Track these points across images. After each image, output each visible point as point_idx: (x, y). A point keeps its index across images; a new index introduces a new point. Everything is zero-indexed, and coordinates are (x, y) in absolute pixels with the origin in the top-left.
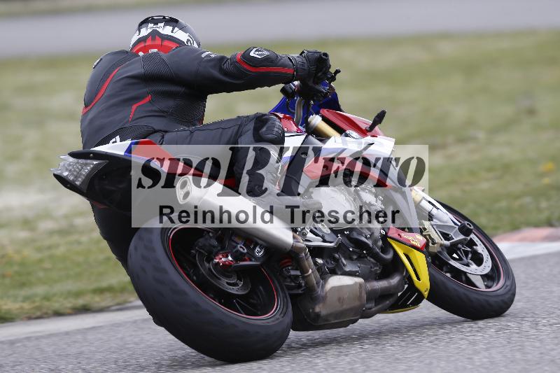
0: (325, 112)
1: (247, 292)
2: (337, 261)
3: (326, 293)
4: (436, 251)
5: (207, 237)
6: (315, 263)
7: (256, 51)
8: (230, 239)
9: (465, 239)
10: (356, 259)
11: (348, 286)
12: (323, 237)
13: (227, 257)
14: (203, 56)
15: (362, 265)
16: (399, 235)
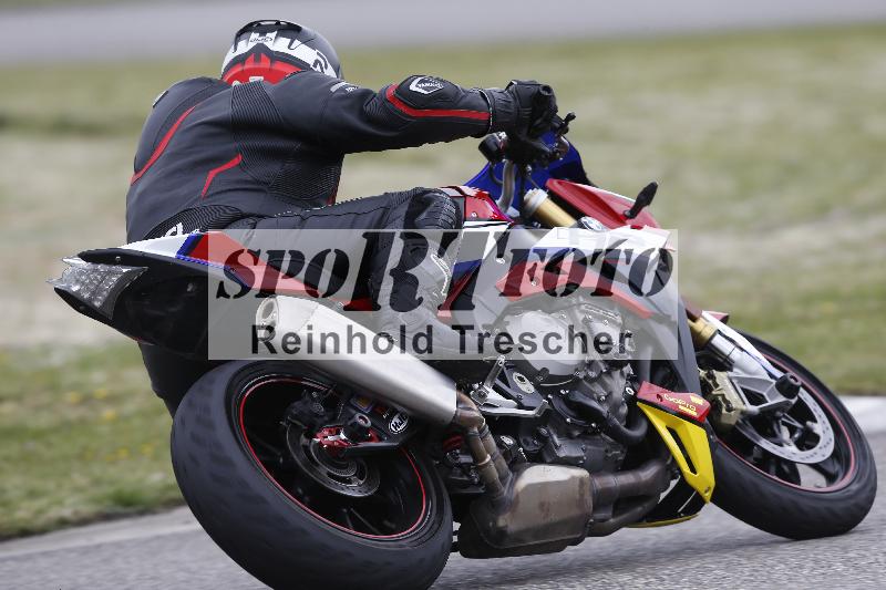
0: (554, 184)
1: (372, 492)
2: (545, 440)
3: (517, 496)
4: (733, 423)
5: (307, 398)
6: (500, 444)
7: (420, 82)
8: (349, 404)
9: (787, 403)
10: (578, 436)
11: (558, 483)
12: (517, 400)
13: (338, 433)
14: (333, 89)
15: (589, 447)
16: (658, 396)
